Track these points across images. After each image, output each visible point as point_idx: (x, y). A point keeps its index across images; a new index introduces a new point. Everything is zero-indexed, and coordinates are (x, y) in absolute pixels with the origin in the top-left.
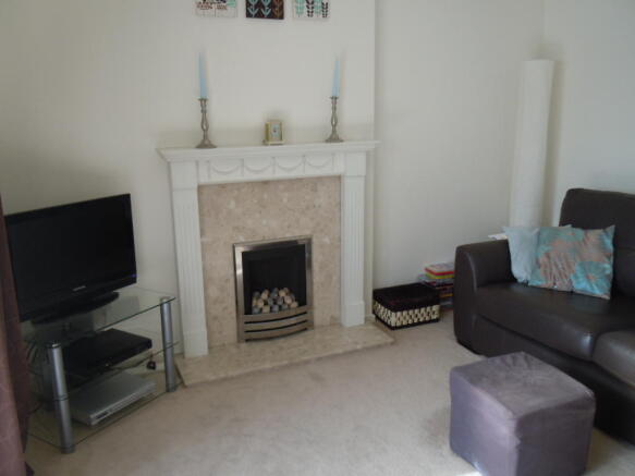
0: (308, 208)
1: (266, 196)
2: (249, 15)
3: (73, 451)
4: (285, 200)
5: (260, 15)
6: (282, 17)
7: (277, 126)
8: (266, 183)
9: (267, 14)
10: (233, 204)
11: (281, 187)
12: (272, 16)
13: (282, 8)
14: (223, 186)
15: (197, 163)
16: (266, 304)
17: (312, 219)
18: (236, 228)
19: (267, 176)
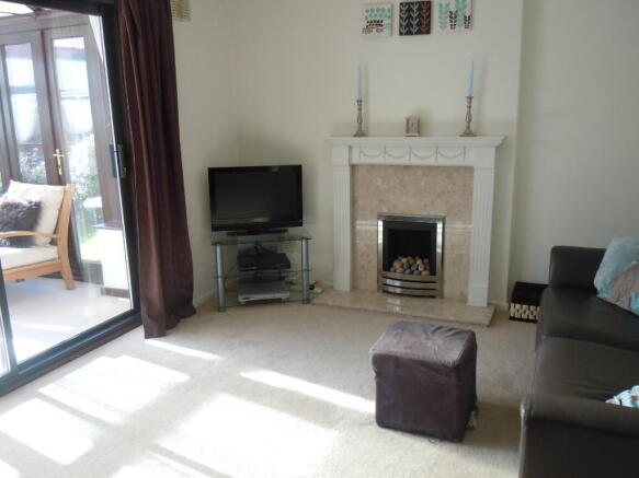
0: (443, 193)
1: (406, 179)
2: (401, 34)
3: (224, 311)
4: (422, 183)
5: (409, 33)
6: (428, 32)
7: (416, 122)
8: (407, 167)
9: (414, 31)
10: (380, 182)
11: (420, 172)
12: (419, 32)
13: (429, 24)
14: (372, 166)
15: (350, 148)
16: (402, 266)
17: (447, 202)
18: (381, 201)
19: (405, 161)
